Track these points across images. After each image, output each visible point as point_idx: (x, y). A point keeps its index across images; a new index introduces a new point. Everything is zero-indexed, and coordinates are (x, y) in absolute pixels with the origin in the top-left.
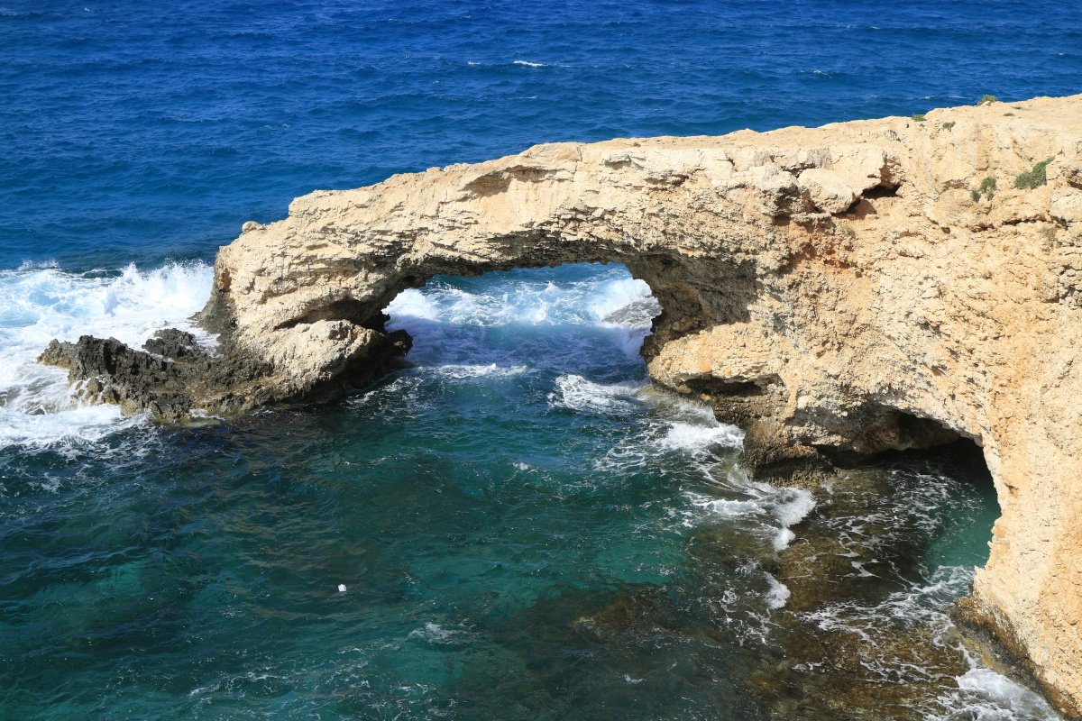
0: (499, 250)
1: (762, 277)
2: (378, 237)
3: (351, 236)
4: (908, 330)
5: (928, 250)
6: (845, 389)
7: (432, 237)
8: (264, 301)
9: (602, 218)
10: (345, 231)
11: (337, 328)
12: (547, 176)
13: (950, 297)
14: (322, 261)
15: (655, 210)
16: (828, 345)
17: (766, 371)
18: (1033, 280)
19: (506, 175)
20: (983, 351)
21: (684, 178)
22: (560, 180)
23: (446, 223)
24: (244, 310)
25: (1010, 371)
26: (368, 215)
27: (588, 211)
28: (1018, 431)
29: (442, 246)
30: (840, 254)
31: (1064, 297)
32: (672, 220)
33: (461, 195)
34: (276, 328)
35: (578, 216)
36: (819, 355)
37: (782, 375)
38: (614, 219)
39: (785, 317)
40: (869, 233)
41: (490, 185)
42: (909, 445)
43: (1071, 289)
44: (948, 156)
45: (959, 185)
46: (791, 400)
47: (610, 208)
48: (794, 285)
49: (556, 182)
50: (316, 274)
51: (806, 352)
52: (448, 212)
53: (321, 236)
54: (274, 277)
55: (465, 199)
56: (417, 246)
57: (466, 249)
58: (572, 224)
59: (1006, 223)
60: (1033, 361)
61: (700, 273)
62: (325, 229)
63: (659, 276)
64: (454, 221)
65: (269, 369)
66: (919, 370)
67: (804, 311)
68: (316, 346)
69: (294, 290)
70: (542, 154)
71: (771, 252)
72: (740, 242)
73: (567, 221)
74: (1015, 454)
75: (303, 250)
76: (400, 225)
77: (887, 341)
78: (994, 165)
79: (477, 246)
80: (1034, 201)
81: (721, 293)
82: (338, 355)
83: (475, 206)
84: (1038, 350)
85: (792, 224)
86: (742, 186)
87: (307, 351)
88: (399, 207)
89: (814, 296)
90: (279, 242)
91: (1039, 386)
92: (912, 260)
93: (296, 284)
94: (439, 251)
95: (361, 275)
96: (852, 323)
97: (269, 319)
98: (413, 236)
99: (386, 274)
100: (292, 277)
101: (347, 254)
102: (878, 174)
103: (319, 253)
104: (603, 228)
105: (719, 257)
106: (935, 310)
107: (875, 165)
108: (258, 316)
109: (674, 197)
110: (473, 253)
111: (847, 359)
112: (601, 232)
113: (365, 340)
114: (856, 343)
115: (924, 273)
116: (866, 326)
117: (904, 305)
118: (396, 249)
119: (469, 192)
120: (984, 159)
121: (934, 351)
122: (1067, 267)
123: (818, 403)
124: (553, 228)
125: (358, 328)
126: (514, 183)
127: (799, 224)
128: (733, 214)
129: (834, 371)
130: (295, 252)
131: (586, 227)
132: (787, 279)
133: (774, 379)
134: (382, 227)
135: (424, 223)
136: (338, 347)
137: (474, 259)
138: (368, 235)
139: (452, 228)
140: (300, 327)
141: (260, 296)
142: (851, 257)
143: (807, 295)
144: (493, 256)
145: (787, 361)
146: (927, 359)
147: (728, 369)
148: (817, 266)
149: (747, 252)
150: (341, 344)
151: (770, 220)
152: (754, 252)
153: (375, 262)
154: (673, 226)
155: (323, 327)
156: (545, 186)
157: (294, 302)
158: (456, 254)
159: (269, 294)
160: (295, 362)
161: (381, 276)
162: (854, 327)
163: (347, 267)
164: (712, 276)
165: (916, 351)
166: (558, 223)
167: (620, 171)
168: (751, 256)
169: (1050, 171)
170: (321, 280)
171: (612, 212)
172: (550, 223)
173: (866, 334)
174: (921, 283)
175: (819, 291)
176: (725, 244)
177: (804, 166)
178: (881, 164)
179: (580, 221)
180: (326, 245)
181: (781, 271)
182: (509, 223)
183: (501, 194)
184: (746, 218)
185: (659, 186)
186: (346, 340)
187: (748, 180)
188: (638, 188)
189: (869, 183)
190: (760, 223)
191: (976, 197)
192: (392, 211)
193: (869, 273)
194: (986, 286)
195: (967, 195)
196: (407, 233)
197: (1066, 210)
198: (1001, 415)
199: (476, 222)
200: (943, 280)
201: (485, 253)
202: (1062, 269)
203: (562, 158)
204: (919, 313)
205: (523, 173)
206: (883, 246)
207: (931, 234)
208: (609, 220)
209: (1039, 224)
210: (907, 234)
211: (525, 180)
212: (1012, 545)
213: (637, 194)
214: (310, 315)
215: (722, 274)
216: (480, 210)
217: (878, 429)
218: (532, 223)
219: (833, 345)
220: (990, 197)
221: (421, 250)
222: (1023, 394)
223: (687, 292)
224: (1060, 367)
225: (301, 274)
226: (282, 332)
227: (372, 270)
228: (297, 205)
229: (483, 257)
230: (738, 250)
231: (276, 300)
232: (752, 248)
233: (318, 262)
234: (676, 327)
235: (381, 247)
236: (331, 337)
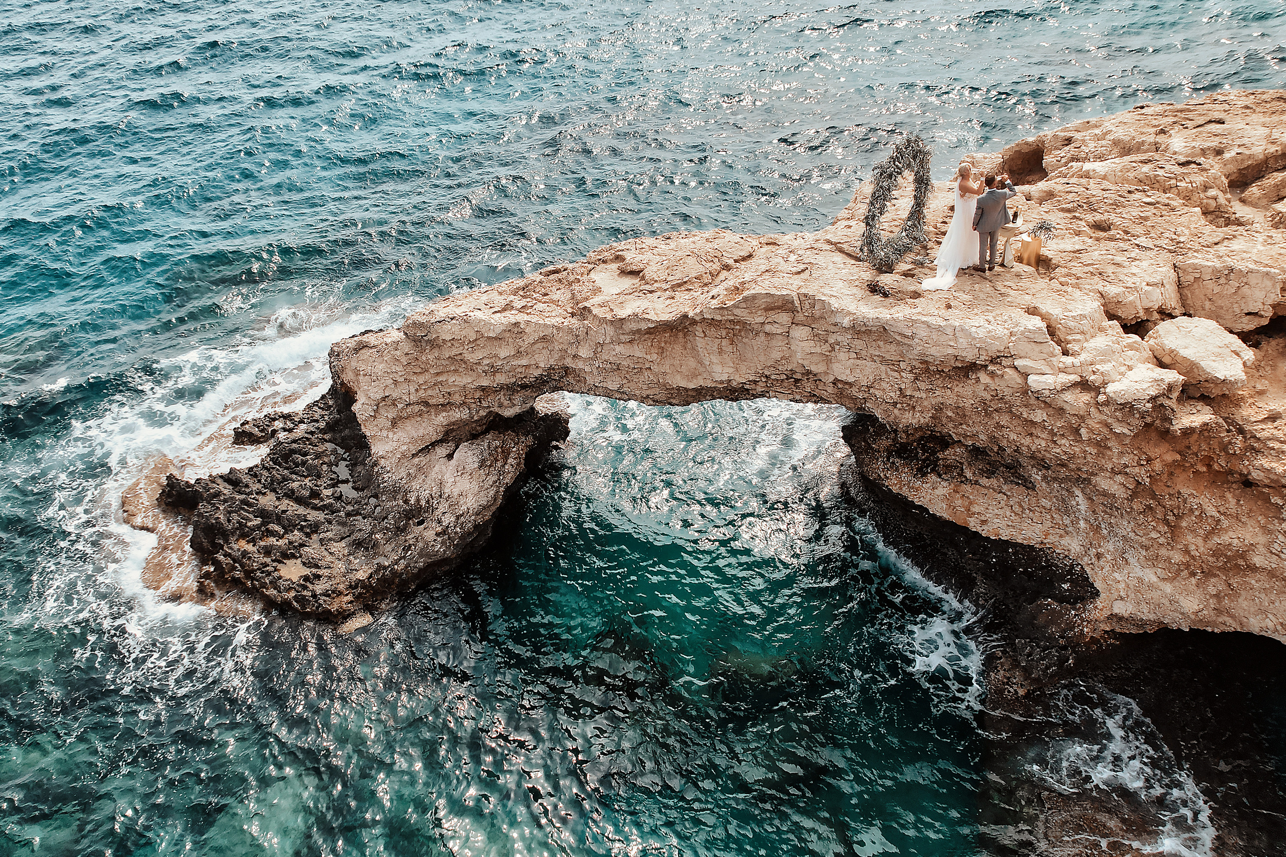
8: (395, 427)
33: (626, 337)
34: (416, 454)
49: (762, 334)
50: (450, 394)
52: (609, 354)
54: (400, 403)
58: (786, 383)
68: (464, 484)
69: (427, 413)
83: (646, 351)
87: (455, 491)
88: (542, 339)
97: (405, 448)
101: (485, 383)
102: (1267, 310)
104: (830, 390)
107: (1265, 299)
108: (392, 445)
113: (519, 455)
118: (543, 379)
125: (508, 441)
134: (524, 362)
135: (579, 364)
136: (490, 479)
139: (616, 371)
140: (442, 451)
141: (389, 424)
150: (494, 474)
155: (468, 455)
157: (430, 427)
159: (399, 419)
160: (445, 505)
170: (456, 399)
172: (755, 383)
178: (1276, 297)
180: (456, 371)
183: (680, 337)
192: (534, 343)
196: (557, 367)
199: (649, 368)
214: (450, 439)
216: (653, 357)
218: (729, 381)
225: (432, 397)
231: (408, 425)
233: (449, 387)
235: (524, 378)
236: (480, 467)
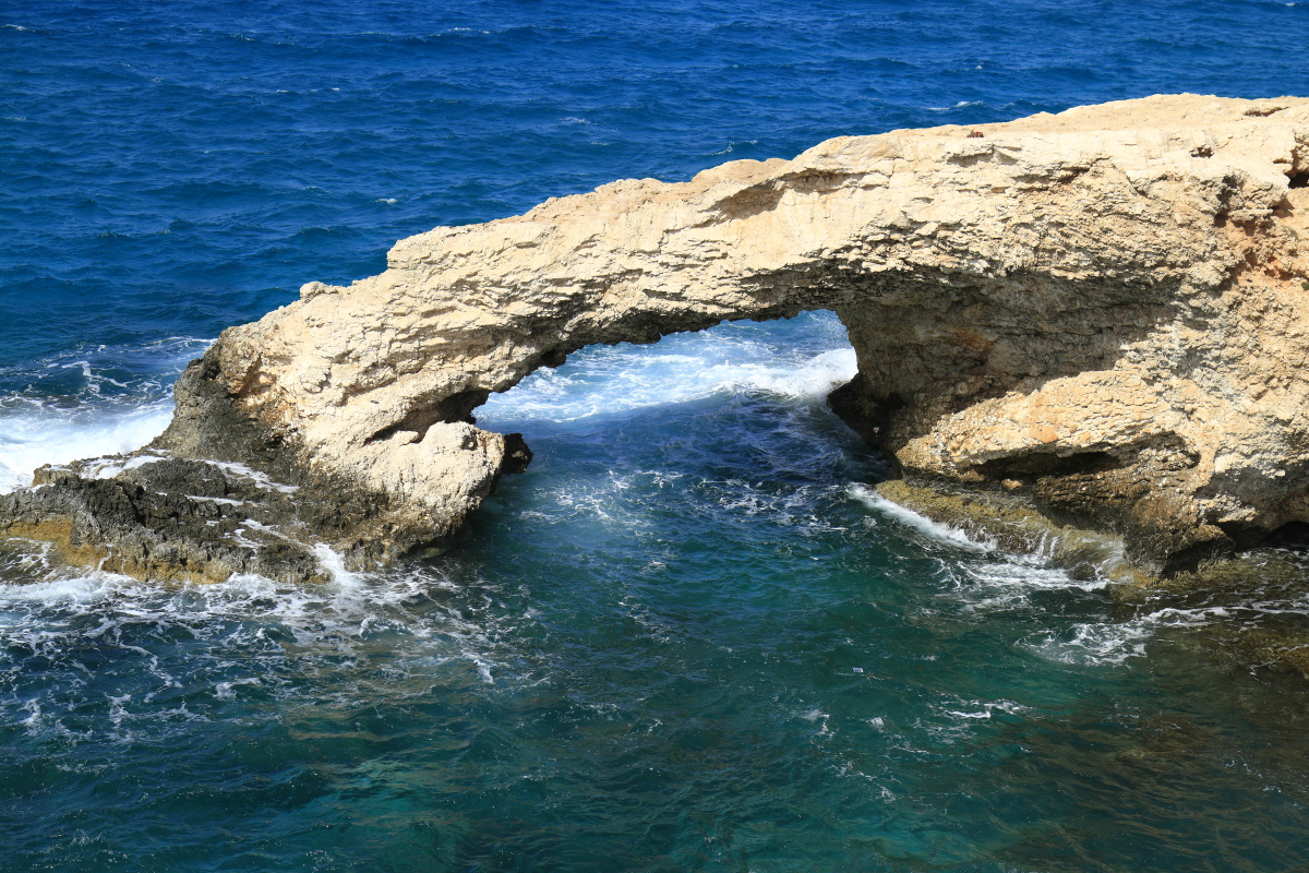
0: (755, 294)
2: (551, 288)
3: (506, 290)
7: (646, 283)
8: (346, 401)
12: (847, 182)
14: (443, 333)
19: (777, 187)
21: (1080, 171)
22: (869, 188)
23: (672, 261)
24: (313, 417)
26: (538, 258)
29: (662, 295)
33: (706, 217)
34: (369, 441)
41: (752, 201)
47: (950, 220)
48: (1235, 305)
49: (860, 191)
50: (427, 354)
52: (677, 244)
53: (449, 294)
54: (364, 363)
55: (707, 223)
57: (701, 296)
58: (881, 249)
62: (458, 284)
64: (685, 257)
69: (392, 381)
73: (873, 244)
75: (415, 317)
76: (588, 269)
79: (720, 290)
83: (726, 232)
88: (589, 242)
90: (375, 307)
93: (397, 371)
94: (653, 303)
98: (607, 284)
100: (391, 361)
101: (489, 319)
104: (929, 250)
107: (1282, 145)
110: (714, 302)
113: (498, 448)
119: (716, 213)
124: (852, 256)
125: (483, 432)
126: (790, 195)
130: (403, 323)
131: (902, 251)
132: (1226, 297)
134: (559, 273)
135: (635, 263)
137: (711, 309)
138: (533, 287)
139: (681, 267)
140: (404, 436)
141: (338, 395)
143: (1248, 317)
148: (1258, 278)
149: (1174, 265)
150: (479, 455)
151: (1212, 220)
152: (1185, 264)
155: (450, 432)
156: (842, 197)
157: (393, 400)
159: (355, 390)
166: (860, 248)
167: (972, 168)
168: (1181, 270)
170: (435, 363)
171: (954, 226)
172: (848, 249)
178: (1292, 145)
180: (454, 309)
181: (1221, 288)
182: (781, 253)
183: (767, 213)
185: (1037, 185)
188: (999, 190)
192: (576, 249)
196: (599, 280)
199: (724, 256)
201: (732, 299)
203: (875, 155)
205: (807, 180)
208: (943, 239)
211: (808, 191)
216: (731, 239)
218: (821, 251)
221: (617, 304)
225: (405, 355)
226: (377, 446)
227: (519, 343)
228: (403, 250)
231: (365, 399)
233: (435, 335)
235: (549, 305)
236: (462, 447)
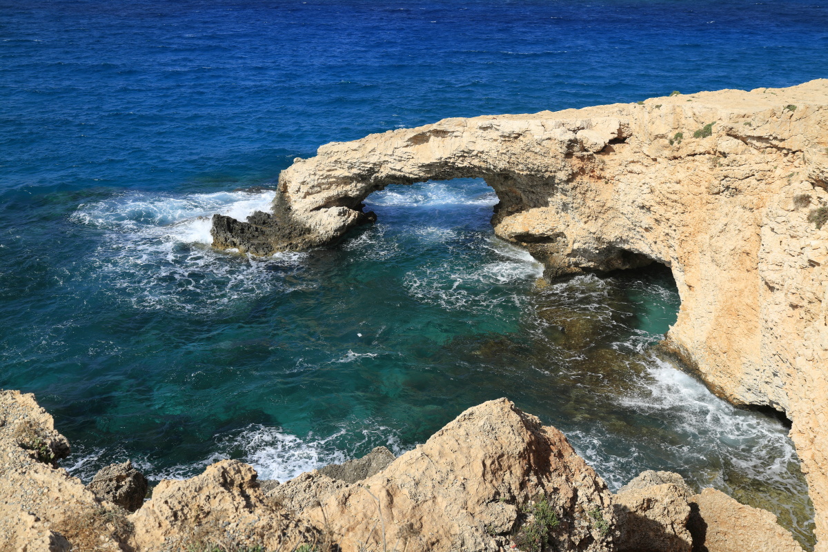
0: (424, 171)
1: (558, 184)
2: (363, 165)
3: (350, 165)
4: (633, 210)
5: (644, 169)
6: (598, 239)
7: (390, 165)
8: (305, 197)
9: (477, 155)
10: (346, 162)
11: (341, 210)
12: (449, 134)
13: (657, 193)
14: (334, 177)
15: (504, 151)
16: (591, 218)
17: (557, 231)
18: (704, 184)
19: (428, 134)
20: (675, 220)
21: (520, 135)
22: (456, 137)
23: (397, 158)
24: (295, 201)
25: (691, 229)
26: (358, 155)
27: (469, 152)
28: (695, 259)
29: (395, 170)
30: (597, 173)
31: (723, 192)
32: (513, 156)
33: (405, 144)
34: (311, 211)
35: (465, 154)
36: (586, 223)
37: (565, 233)
38: (483, 156)
39: (568, 204)
40: (612, 162)
41: (420, 139)
42: (627, 267)
43: (728, 188)
44: (657, 122)
45: (663, 137)
46: (570, 245)
47: (481, 150)
48: (574, 188)
49: (454, 137)
50: (331, 184)
51: (579, 221)
52: (398, 153)
53: (334, 165)
54: (310, 185)
55: (407, 146)
56: (382, 170)
57: (407, 171)
58: (461, 158)
59: (689, 155)
60: (704, 224)
61: (524, 182)
62: (336, 161)
63: (502, 184)
64: (402, 157)
65: (309, 231)
66: (637, 229)
67: (579, 201)
68: (331, 219)
69: (320, 192)
70: (447, 123)
71: (563, 172)
72: (548, 167)
73: (459, 157)
74: (693, 270)
75: (325, 171)
76: (374, 159)
77: (621, 216)
78: (682, 126)
79: (413, 170)
80: (705, 144)
81: (533, 192)
82: (342, 224)
83: (413, 149)
84: (707, 218)
85: (574, 158)
86: (549, 139)
87: (327, 222)
88: (373, 150)
89: (584, 194)
90: (313, 168)
91: (708, 237)
92: (635, 175)
93: (321, 189)
94: (393, 172)
95: (354, 184)
96: (603, 207)
97: (308, 206)
98: (380, 165)
99: (366, 184)
100: (319, 185)
101: (347, 174)
102: (616, 132)
103: (332, 173)
104: (477, 160)
105: (536, 175)
106: (649, 200)
107: (614, 127)
108: (303, 205)
109: (514, 145)
110: (411, 173)
111: (600, 224)
112: (476, 162)
113: (355, 216)
114: (604, 216)
115: (643, 181)
116: (610, 208)
117: (631, 197)
118: (371, 171)
119: (409, 143)
120: (677, 123)
121: (647, 220)
122: (726, 177)
123: (584, 246)
124: (452, 161)
125: (351, 210)
126: (432, 138)
127: (578, 157)
128: (545, 153)
129: (593, 231)
130: (321, 173)
131: (468, 160)
132: (571, 185)
133: (561, 234)
134: (365, 160)
135: (386, 158)
136: (342, 220)
137: (411, 176)
138: (357, 164)
139: (400, 161)
140: (323, 210)
141: (303, 195)
142: (603, 174)
143: (580, 193)
144: (421, 175)
145: (568, 226)
146: (642, 224)
147: (537, 230)
148: (586, 179)
149: (551, 172)
150: (344, 218)
151: (563, 156)
152: (555, 172)
153: (361, 178)
154: (513, 159)
155: (335, 210)
156: (448, 140)
157: (320, 198)
158: (402, 174)
159: (308, 194)
160: (321, 227)
161: (364, 185)
162: (604, 209)
163: (347, 180)
164: (530, 184)
165: (637, 220)
166: (454, 158)
167: (487, 131)
168: (553, 174)
169: (714, 129)
170: (333, 187)
171: (482, 152)
172: (450, 158)
173: (610, 212)
174: (641, 186)
175: (587, 191)
176: (540, 168)
177: (579, 129)
178: (618, 127)
179: (465, 157)
180: (336, 169)
181: (568, 181)
182: (430, 158)
183: (425, 143)
184: (551, 154)
185: (507, 139)
186: (346, 216)
187: (552, 136)
188: (496, 140)
189: (612, 137)
190: (558, 157)
191: (672, 142)
192: (370, 152)
193: (612, 182)
194: (677, 187)
195: (667, 142)
196: (378, 163)
197: (727, 148)
198: (685, 251)
199: (413, 158)
200: (653, 184)
201: (417, 173)
202: (723, 178)
203: (457, 125)
204: (639, 201)
205: (437, 133)
206: (620, 168)
207: (646, 162)
208: (480, 157)
209: (707, 156)
210: (633, 162)
211: (438, 137)
212: (690, 314)
213: (495, 143)
214: (327, 204)
215: (535, 183)
216: (415, 152)
217: (612, 259)
218: (441, 158)
219: (593, 217)
220: (679, 143)
221: (384, 172)
222: (699, 240)
223: (515, 192)
224: (720, 226)
225: (323, 184)
226: (314, 212)
227: (359, 182)
228: (322, 149)
229: (416, 175)
230: (546, 171)
231: (311, 197)
232: (554, 170)
233: (332, 178)
234: (510, 209)
235: (364, 170)
236: (339, 215)
